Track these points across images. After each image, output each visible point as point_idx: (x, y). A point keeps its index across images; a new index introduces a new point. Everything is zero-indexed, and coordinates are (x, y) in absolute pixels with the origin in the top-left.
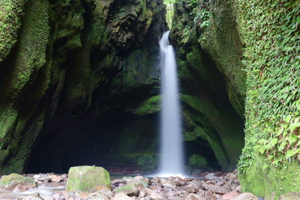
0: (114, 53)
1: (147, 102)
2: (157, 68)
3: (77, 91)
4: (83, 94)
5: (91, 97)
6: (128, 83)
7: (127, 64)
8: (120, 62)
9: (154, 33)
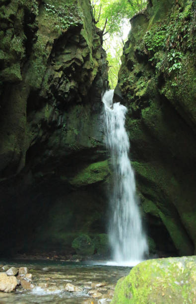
0: (54, 104)
1: (86, 169)
2: (100, 129)
3: (9, 144)
4: (16, 149)
5: (24, 156)
6: (68, 145)
7: (67, 120)
8: (60, 117)
9: (97, 88)
